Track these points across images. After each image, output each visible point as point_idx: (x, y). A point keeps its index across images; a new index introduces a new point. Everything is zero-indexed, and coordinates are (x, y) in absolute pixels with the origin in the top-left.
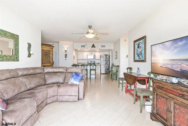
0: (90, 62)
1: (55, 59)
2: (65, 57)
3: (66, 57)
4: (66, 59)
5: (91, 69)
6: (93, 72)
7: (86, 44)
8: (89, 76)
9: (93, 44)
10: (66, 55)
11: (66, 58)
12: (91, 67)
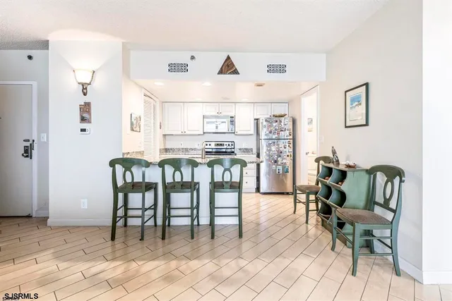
0: (213, 146)
1: (39, 132)
2: (78, 119)
3: (83, 119)
4: (83, 130)
5: (218, 178)
6: (226, 199)
7: (193, 58)
8: (204, 220)
9: (228, 58)
10: (86, 109)
11: (84, 126)
12: (218, 170)
